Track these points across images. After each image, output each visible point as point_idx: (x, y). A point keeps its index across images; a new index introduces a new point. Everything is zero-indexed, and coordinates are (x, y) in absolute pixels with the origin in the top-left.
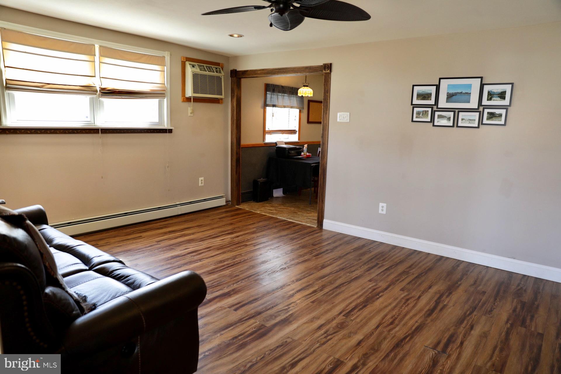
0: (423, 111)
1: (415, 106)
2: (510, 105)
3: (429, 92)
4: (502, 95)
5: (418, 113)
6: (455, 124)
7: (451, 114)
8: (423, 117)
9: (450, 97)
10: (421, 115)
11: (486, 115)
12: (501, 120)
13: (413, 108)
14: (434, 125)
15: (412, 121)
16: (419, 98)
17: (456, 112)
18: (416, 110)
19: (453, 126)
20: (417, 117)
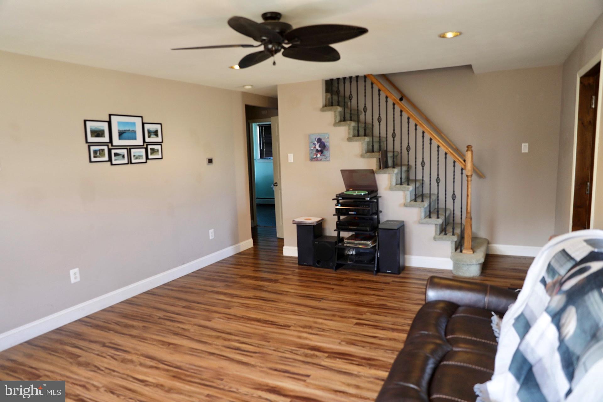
0: (100, 150)
1: (90, 145)
2: (162, 142)
3: (102, 128)
4: (156, 133)
5: (95, 152)
6: (130, 162)
7: (124, 152)
8: (100, 156)
9: (121, 134)
10: (98, 154)
11: (149, 151)
12: (158, 155)
13: (89, 147)
14: (112, 164)
15: (91, 161)
16: (93, 135)
17: (129, 149)
18: (93, 148)
19: (128, 164)
20: (95, 157)
